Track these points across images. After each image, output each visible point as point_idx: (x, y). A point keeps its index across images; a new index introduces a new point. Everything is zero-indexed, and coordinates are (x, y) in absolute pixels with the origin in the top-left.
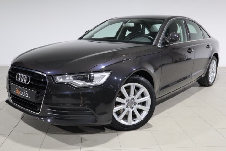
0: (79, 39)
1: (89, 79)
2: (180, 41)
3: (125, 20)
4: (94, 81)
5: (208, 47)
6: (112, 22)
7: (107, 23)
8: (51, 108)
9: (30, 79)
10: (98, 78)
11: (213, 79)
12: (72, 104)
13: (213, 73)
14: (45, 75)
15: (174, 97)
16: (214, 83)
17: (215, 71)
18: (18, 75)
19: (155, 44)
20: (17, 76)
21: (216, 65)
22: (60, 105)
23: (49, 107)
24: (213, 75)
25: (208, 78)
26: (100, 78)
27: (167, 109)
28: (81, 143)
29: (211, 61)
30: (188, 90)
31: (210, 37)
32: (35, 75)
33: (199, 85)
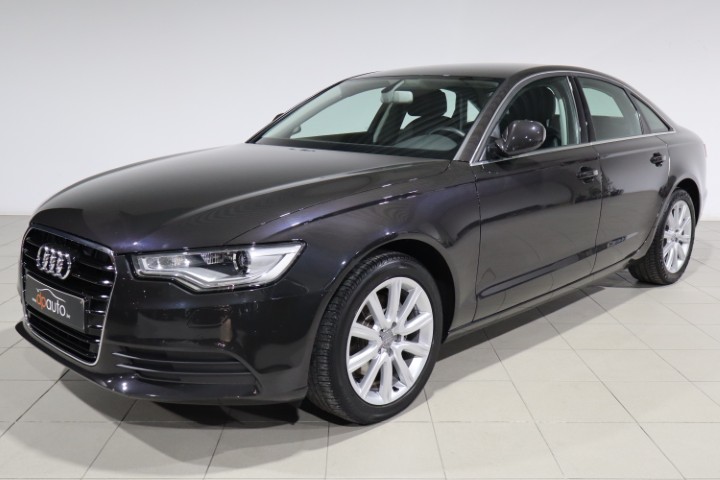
0: (248, 142)
1: (239, 266)
2: (560, 143)
3: (387, 83)
4: (248, 271)
5: (657, 160)
6: (354, 87)
7: (337, 91)
8: (128, 351)
9: (69, 263)
10: (261, 264)
11: (680, 263)
12: (195, 341)
13: (681, 243)
14: (111, 252)
15: (541, 320)
16: (684, 275)
17: (688, 236)
18: (43, 252)
19: (463, 155)
20: (39, 253)
21: (689, 217)
22: (158, 342)
23: (121, 347)
24: (680, 249)
25: (661, 258)
26: (268, 264)
27: (508, 356)
28: (211, 457)
29: (671, 205)
30: (592, 296)
31: (669, 128)
32: (86, 253)
33: (634, 280)
